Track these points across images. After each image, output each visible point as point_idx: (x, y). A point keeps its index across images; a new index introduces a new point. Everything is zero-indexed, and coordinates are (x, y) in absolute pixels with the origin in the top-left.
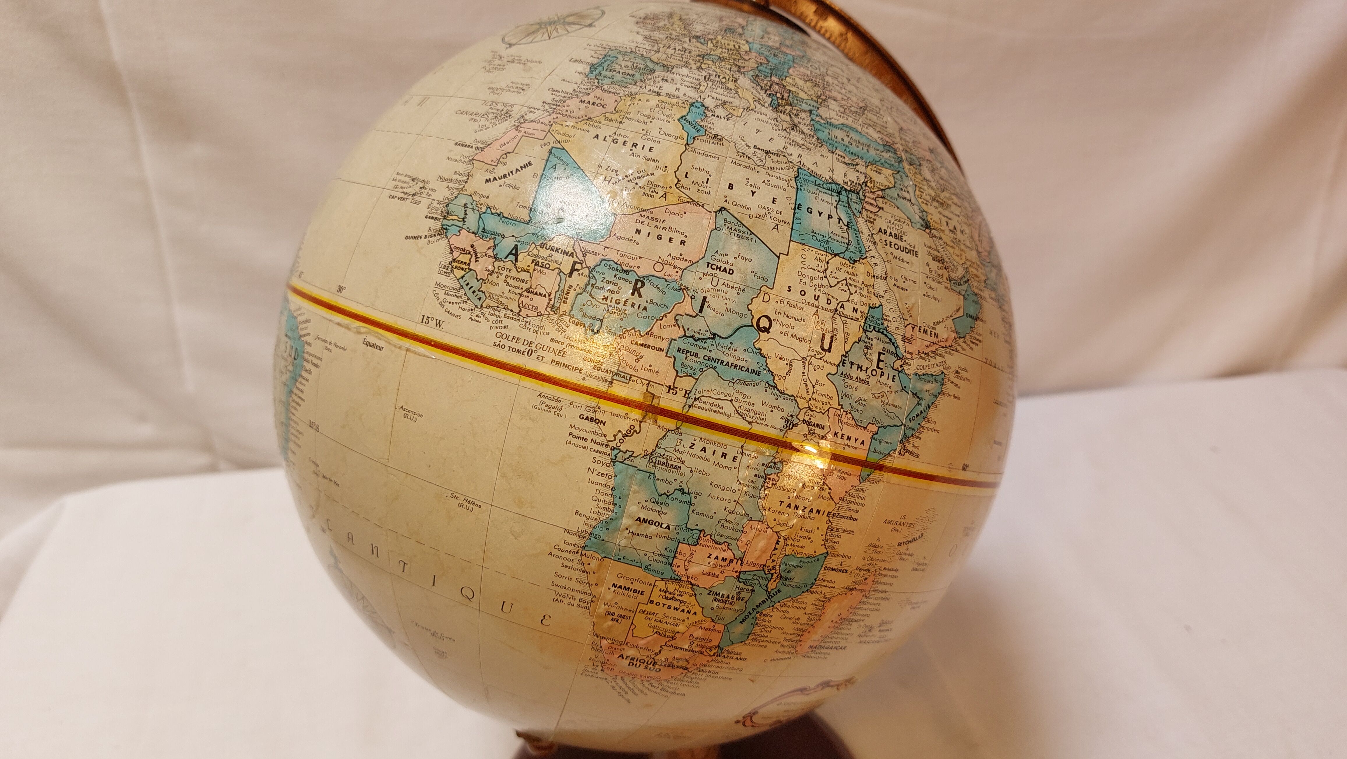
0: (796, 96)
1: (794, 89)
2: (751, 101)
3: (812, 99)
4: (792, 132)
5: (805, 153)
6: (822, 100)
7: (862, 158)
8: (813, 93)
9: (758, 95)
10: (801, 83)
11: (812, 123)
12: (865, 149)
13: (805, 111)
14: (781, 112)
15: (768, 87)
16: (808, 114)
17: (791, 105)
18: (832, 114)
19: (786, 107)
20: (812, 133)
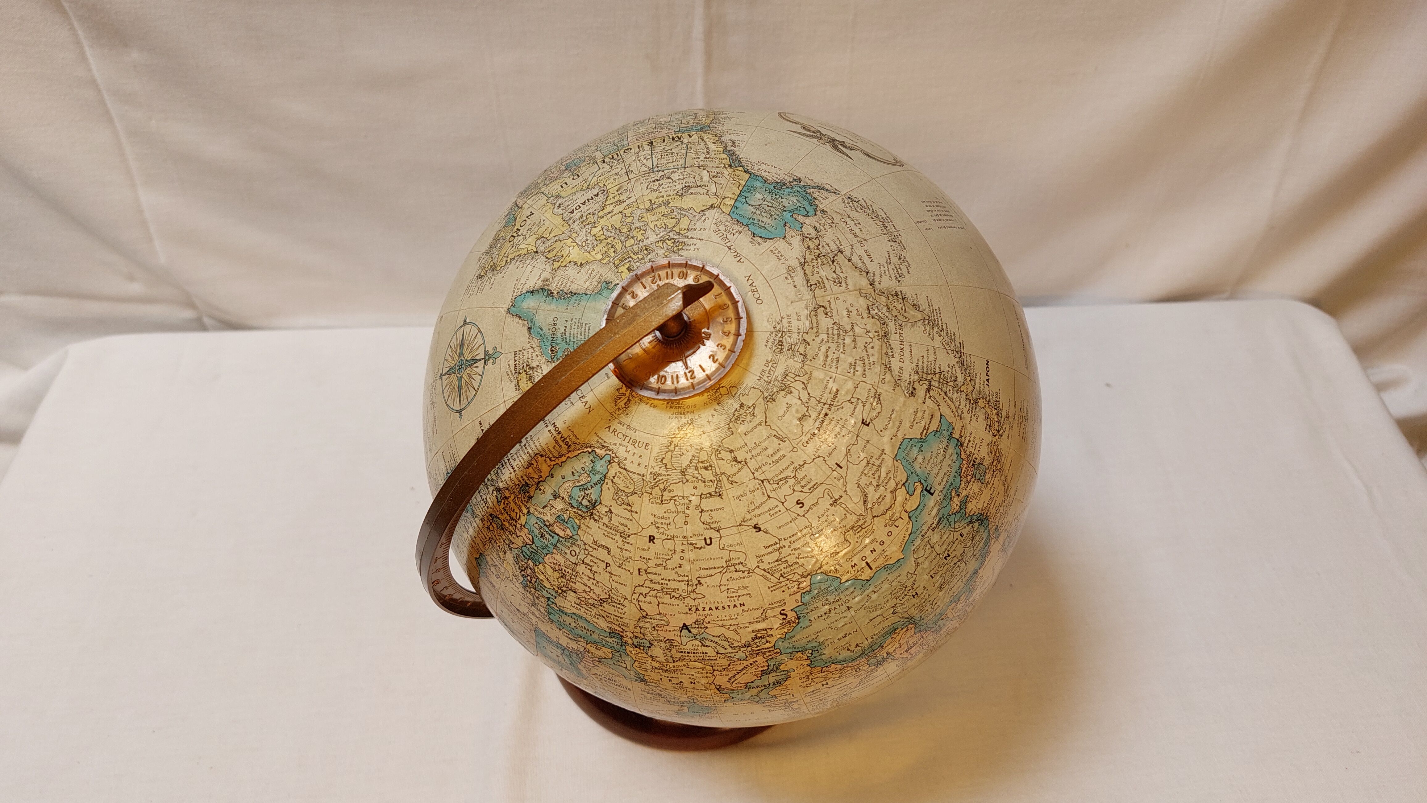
0: (541, 583)
1: (541, 577)
2: (511, 575)
3: (553, 589)
4: (533, 607)
5: (540, 623)
6: (561, 591)
7: (584, 638)
8: (556, 583)
9: (515, 572)
10: (549, 571)
11: (547, 607)
12: (589, 634)
13: (544, 597)
14: (527, 591)
15: (523, 568)
16: (546, 600)
17: (535, 589)
18: (567, 604)
19: (532, 589)
20: (546, 614)
